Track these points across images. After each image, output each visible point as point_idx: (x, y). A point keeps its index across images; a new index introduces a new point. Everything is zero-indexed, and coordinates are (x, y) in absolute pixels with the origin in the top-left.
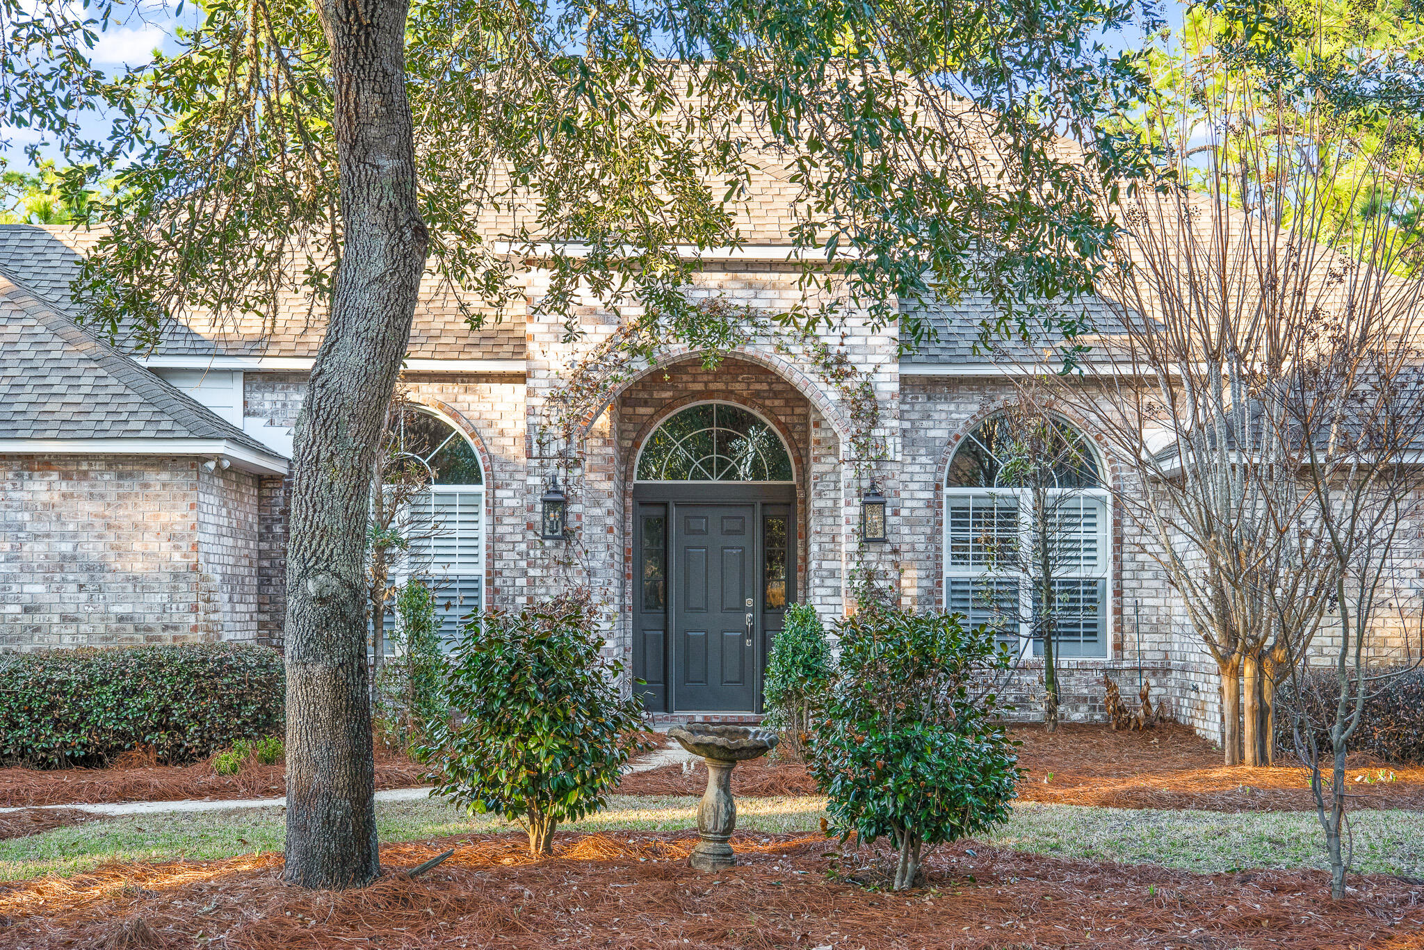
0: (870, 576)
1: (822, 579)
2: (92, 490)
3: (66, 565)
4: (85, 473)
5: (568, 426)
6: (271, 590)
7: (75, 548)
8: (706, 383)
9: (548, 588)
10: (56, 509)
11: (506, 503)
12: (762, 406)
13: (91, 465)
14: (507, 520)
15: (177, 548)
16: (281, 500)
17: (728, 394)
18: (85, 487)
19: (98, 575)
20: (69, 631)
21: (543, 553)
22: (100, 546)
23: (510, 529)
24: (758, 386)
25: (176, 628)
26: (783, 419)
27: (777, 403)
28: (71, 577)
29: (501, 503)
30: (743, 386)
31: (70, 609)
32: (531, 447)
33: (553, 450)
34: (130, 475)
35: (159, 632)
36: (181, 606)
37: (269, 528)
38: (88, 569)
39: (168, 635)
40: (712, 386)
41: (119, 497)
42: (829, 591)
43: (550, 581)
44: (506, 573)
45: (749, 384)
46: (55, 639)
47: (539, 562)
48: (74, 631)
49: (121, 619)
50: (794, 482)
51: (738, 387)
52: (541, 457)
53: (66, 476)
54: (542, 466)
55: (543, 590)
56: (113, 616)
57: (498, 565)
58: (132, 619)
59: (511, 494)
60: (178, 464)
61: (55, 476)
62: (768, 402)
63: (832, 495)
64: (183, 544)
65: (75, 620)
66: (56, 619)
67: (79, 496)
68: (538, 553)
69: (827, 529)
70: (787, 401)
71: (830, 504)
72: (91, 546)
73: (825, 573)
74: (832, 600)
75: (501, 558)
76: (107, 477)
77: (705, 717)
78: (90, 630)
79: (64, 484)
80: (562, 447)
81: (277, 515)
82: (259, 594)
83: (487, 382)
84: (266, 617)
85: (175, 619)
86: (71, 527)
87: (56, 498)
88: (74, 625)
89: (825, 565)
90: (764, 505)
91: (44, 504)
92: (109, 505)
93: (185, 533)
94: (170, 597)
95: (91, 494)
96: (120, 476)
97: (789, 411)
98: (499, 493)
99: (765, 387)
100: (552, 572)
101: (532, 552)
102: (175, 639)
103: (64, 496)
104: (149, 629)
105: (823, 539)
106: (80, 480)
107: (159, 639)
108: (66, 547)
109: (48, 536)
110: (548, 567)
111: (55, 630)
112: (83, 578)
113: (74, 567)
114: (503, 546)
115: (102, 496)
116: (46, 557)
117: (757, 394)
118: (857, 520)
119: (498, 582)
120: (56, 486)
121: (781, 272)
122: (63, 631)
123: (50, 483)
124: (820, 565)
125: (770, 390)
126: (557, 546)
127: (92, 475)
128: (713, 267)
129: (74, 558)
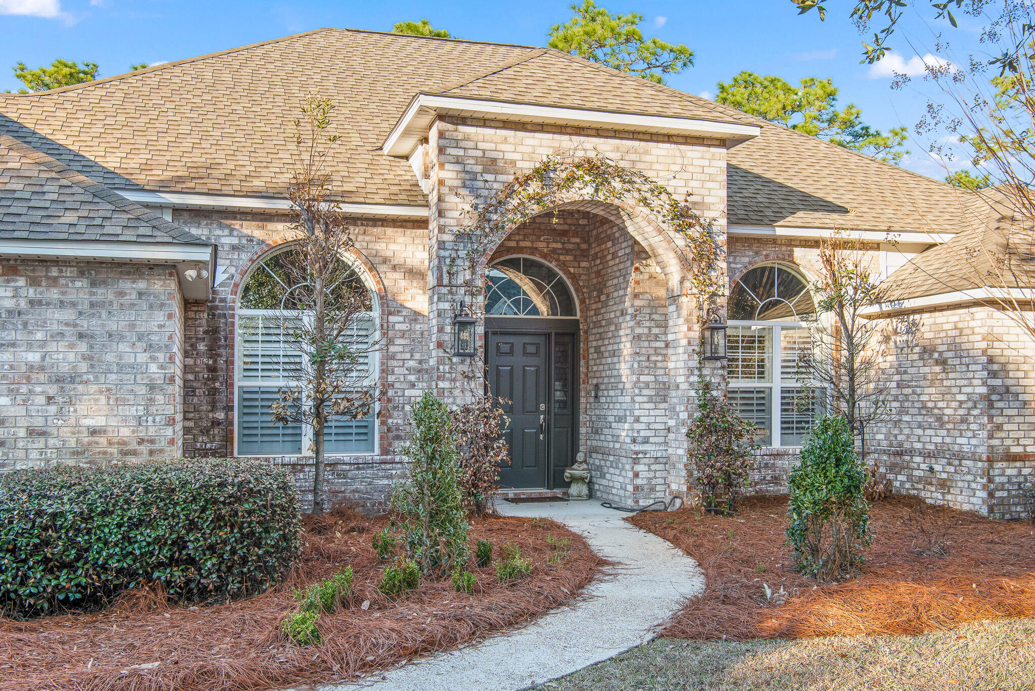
0: (707, 387)
1: (640, 389)
2: (62, 298)
3: (34, 376)
4: (55, 279)
5: (472, 260)
6: (195, 400)
7: (43, 358)
8: (518, 241)
9: (455, 398)
10: (24, 317)
11: (397, 327)
12: (558, 260)
13: (61, 271)
14: (398, 341)
15: (153, 359)
16: (204, 322)
17: (533, 251)
18: (54, 294)
19: (69, 387)
20: (35, 446)
21: (451, 368)
22: (71, 357)
23: (400, 349)
24: (554, 245)
25: (152, 442)
26: (572, 270)
27: (568, 258)
28: (38, 389)
29: (393, 326)
30: (544, 245)
31: (38, 422)
32: (441, 276)
33: (460, 280)
34: (104, 283)
35: (134, 446)
36: (158, 419)
37: (193, 346)
38: (57, 381)
39: (144, 449)
40: (522, 244)
41: (92, 305)
42: (645, 399)
43: (457, 392)
44: (397, 385)
45: (548, 243)
46: (21, 454)
47: (447, 375)
48: (42, 445)
49: (94, 432)
50: (578, 317)
51: (541, 245)
52: (450, 285)
53: (34, 282)
54: (451, 292)
55: (451, 400)
56: (84, 430)
57: (391, 378)
58: (105, 431)
59: (401, 319)
60: (156, 271)
61: (21, 282)
62: (562, 258)
63: (648, 324)
64: (161, 356)
65: (43, 434)
66: (22, 433)
67: (48, 304)
68: (447, 368)
69: (644, 351)
70: (575, 256)
71: (646, 331)
72: (61, 356)
73: (642, 385)
74: (647, 406)
75: (393, 373)
76: (78, 284)
78: (59, 444)
79: (31, 291)
80: (468, 277)
81: (201, 335)
83: (382, 226)
84: (191, 424)
85: (152, 431)
86: (39, 336)
87: (23, 304)
88: (42, 440)
89: (642, 378)
90: (556, 334)
91: (10, 312)
92: (81, 313)
93: (161, 344)
94: (147, 409)
95: (61, 302)
96: (93, 284)
97: (576, 264)
98: (392, 319)
99: (559, 246)
100: (458, 384)
101: (441, 367)
102: (151, 453)
103: (31, 303)
104: (125, 443)
105: (641, 359)
106: (49, 286)
107: (134, 453)
108: (33, 357)
109: (13, 345)
110: (454, 380)
111: (21, 444)
112: (52, 390)
113: (42, 377)
114: (394, 363)
115: (73, 304)
116: (12, 367)
117: (554, 251)
118: (697, 341)
119: (391, 393)
120: (23, 292)
121: (641, 140)
122: (30, 446)
123: (16, 289)
124: (638, 379)
125: (563, 248)
126: (462, 362)
127: (62, 281)
128: (590, 132)
129: (42, 368)
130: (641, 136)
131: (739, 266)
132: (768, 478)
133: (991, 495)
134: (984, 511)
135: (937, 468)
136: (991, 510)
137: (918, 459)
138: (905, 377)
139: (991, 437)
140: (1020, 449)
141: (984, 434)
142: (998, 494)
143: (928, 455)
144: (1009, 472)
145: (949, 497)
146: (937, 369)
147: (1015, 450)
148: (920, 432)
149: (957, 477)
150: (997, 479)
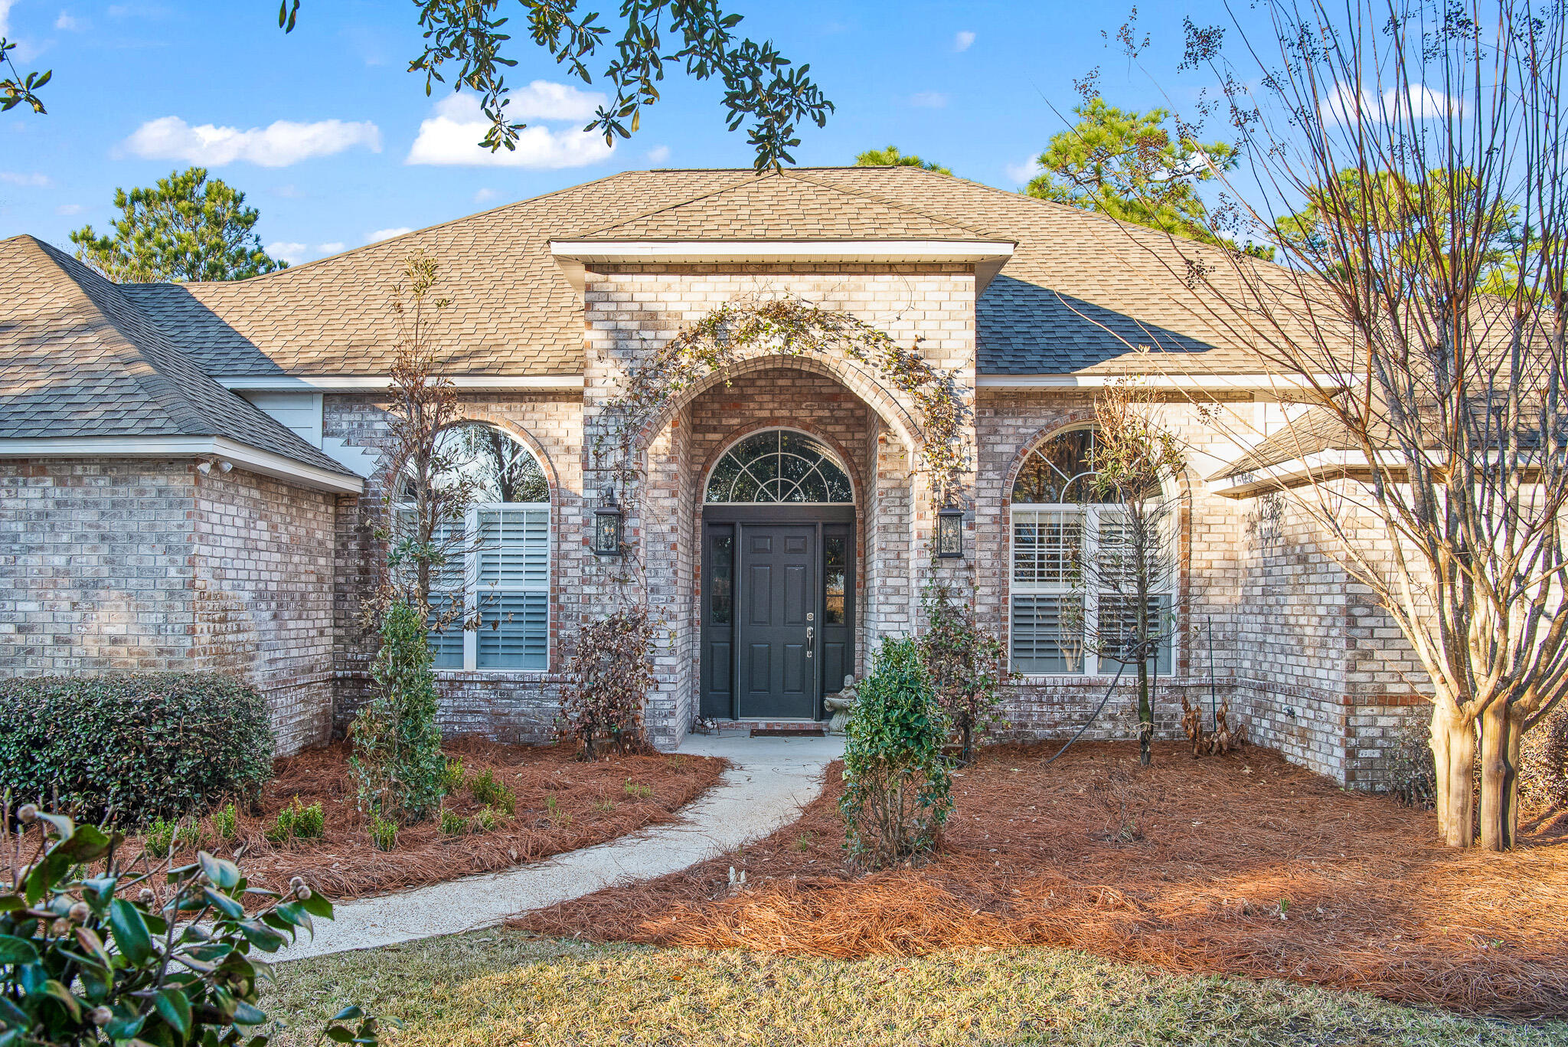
0: (943, 594)
1: (887, 595)
2: (87, 497)
3: (60, 580)
4: (80, 478)
5: (625, 437)
6: (346, 605)
7: (69, 561)
8: (772, 410)
9: (603, 606)
10: (51, 519)
11: (571, 520)
12: (824, 432)
13: (85, 470)
14: (571, 538)
15: (173, 562)
16: (356, 518)
17: (792, 420)
18: (78, 494)
19: (92, 592)
20: (61, 654)
21: (599, 570)
22: (94, 560)
23: (574, 546)
24: (820, 413)
25: (171, 653)
26: (843, 444)
27: (838, 428)
28: (64, 594)
29: (567, 519)
30: (807, 413)
31: (63, 629)
32: (587, 458)
33: (609, 462)
34: (125, 480)
35: (153, 657)
36: (177, 627)
37: (344, 545)
38: (81, 586)
39: (163, 660)
40: (777, 413)
41: (114, 504)
42: (894, 608)
43: (606, 599)
44: (570, 590)
45: (812, 411)
46: (48, 662)
47: (595, 578)
48: (67, 654)
49: (115, 641)
50: (854, 503)
51: (802, 414)
52: (598, 469)
53: (60, 482)
54: (598, 478)
55: (598, 609)
56: (106, 638)
57: (563, 582)
58: (126, 641)
59: (576, 511)
60: (176, 466)
61: (49, 482)
62: (830, 428)
63: (898, 511)
64: (179, 558)
65: (68, 642)
66: (49, 640)
67: (73, 505)
68: (594, 569)
69: (892, 546)
70: (848, 426)
71: (895, 520)
72: (84, 559)
73: (889, 590)
74: (896, 617)
75: (566, 575)
76: (101, 483)
77: (767, 725)
78: (83, 653)
79: (58, 491)
80: (620, 459)
81: (352, 532)
82: (335, 609)
84: (342, 632)
85: (171, 641)
86: (65, 538)
87: (50, 504)
88: (67, 648)
89: (890, 582)
90: (825, 525)
91: (39, 514)
92: (103, 514)
93: (181, 546)
94: (166, 617)
95: (85, 502)
96: (115, 482)
97: (849, 436)
98: (565, 510)
99: (827, 413)
100: (608, 589)
101: (587, 569)
102: (170, 664)
103: (58, 503)
104: (144, 654)
105: (888, 556)
106: (74, 486)
107: (154, 664)
108: (59, 561)
109: (41, 548)
110: (603, 585)
111: (48, 652)
112: (76, 596)
113: (66, 582)
114: (567, 563)
115: (96, 504)
116: (40, 571)
117: (820, 420)
118: (930, 534)
119: (562, 599)
120: (50, 493)
121: (851, 273)
122: (56, 654)
123: (44, 489)
124: (885, 582)
125: (832, 416)
126: (613, 562)
127: (86, 480)
128: (780, 269)
129: (67, 573)
130: (851, 269)
131: (1031, 431)
132: (1076, 717)
133: (1351, 754)
134: (1341, 778)
135: (1298, 711)
136: (1351, 776)
137: (1280, 698)
138: (1271, 580)
139: (1352, 669)
140: (1403, 689)
141: (1342, 665)
142: (1364, 753)
143: (1290, 693)
144: (1382, 722)
145: (1308, 754)
146: (1299, 569)
147: (1394, 689)
148: (1281, 658)
149: (1317, 726)
150: (1363, 732)
